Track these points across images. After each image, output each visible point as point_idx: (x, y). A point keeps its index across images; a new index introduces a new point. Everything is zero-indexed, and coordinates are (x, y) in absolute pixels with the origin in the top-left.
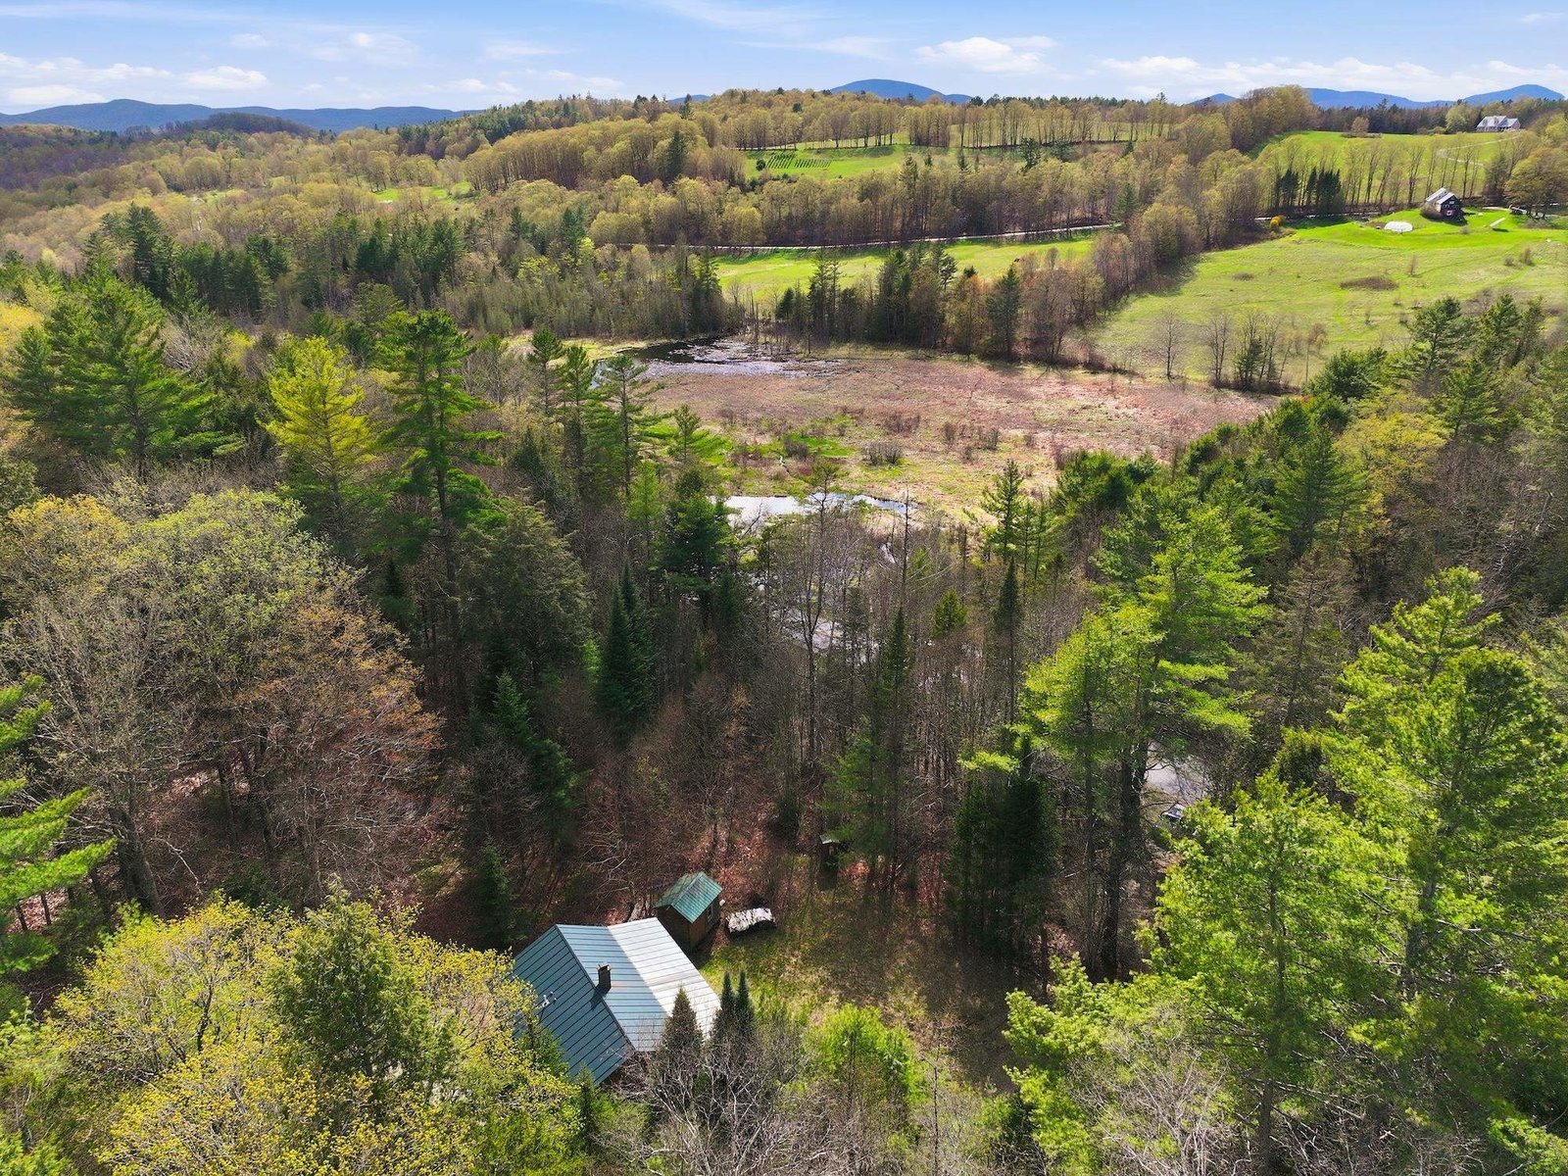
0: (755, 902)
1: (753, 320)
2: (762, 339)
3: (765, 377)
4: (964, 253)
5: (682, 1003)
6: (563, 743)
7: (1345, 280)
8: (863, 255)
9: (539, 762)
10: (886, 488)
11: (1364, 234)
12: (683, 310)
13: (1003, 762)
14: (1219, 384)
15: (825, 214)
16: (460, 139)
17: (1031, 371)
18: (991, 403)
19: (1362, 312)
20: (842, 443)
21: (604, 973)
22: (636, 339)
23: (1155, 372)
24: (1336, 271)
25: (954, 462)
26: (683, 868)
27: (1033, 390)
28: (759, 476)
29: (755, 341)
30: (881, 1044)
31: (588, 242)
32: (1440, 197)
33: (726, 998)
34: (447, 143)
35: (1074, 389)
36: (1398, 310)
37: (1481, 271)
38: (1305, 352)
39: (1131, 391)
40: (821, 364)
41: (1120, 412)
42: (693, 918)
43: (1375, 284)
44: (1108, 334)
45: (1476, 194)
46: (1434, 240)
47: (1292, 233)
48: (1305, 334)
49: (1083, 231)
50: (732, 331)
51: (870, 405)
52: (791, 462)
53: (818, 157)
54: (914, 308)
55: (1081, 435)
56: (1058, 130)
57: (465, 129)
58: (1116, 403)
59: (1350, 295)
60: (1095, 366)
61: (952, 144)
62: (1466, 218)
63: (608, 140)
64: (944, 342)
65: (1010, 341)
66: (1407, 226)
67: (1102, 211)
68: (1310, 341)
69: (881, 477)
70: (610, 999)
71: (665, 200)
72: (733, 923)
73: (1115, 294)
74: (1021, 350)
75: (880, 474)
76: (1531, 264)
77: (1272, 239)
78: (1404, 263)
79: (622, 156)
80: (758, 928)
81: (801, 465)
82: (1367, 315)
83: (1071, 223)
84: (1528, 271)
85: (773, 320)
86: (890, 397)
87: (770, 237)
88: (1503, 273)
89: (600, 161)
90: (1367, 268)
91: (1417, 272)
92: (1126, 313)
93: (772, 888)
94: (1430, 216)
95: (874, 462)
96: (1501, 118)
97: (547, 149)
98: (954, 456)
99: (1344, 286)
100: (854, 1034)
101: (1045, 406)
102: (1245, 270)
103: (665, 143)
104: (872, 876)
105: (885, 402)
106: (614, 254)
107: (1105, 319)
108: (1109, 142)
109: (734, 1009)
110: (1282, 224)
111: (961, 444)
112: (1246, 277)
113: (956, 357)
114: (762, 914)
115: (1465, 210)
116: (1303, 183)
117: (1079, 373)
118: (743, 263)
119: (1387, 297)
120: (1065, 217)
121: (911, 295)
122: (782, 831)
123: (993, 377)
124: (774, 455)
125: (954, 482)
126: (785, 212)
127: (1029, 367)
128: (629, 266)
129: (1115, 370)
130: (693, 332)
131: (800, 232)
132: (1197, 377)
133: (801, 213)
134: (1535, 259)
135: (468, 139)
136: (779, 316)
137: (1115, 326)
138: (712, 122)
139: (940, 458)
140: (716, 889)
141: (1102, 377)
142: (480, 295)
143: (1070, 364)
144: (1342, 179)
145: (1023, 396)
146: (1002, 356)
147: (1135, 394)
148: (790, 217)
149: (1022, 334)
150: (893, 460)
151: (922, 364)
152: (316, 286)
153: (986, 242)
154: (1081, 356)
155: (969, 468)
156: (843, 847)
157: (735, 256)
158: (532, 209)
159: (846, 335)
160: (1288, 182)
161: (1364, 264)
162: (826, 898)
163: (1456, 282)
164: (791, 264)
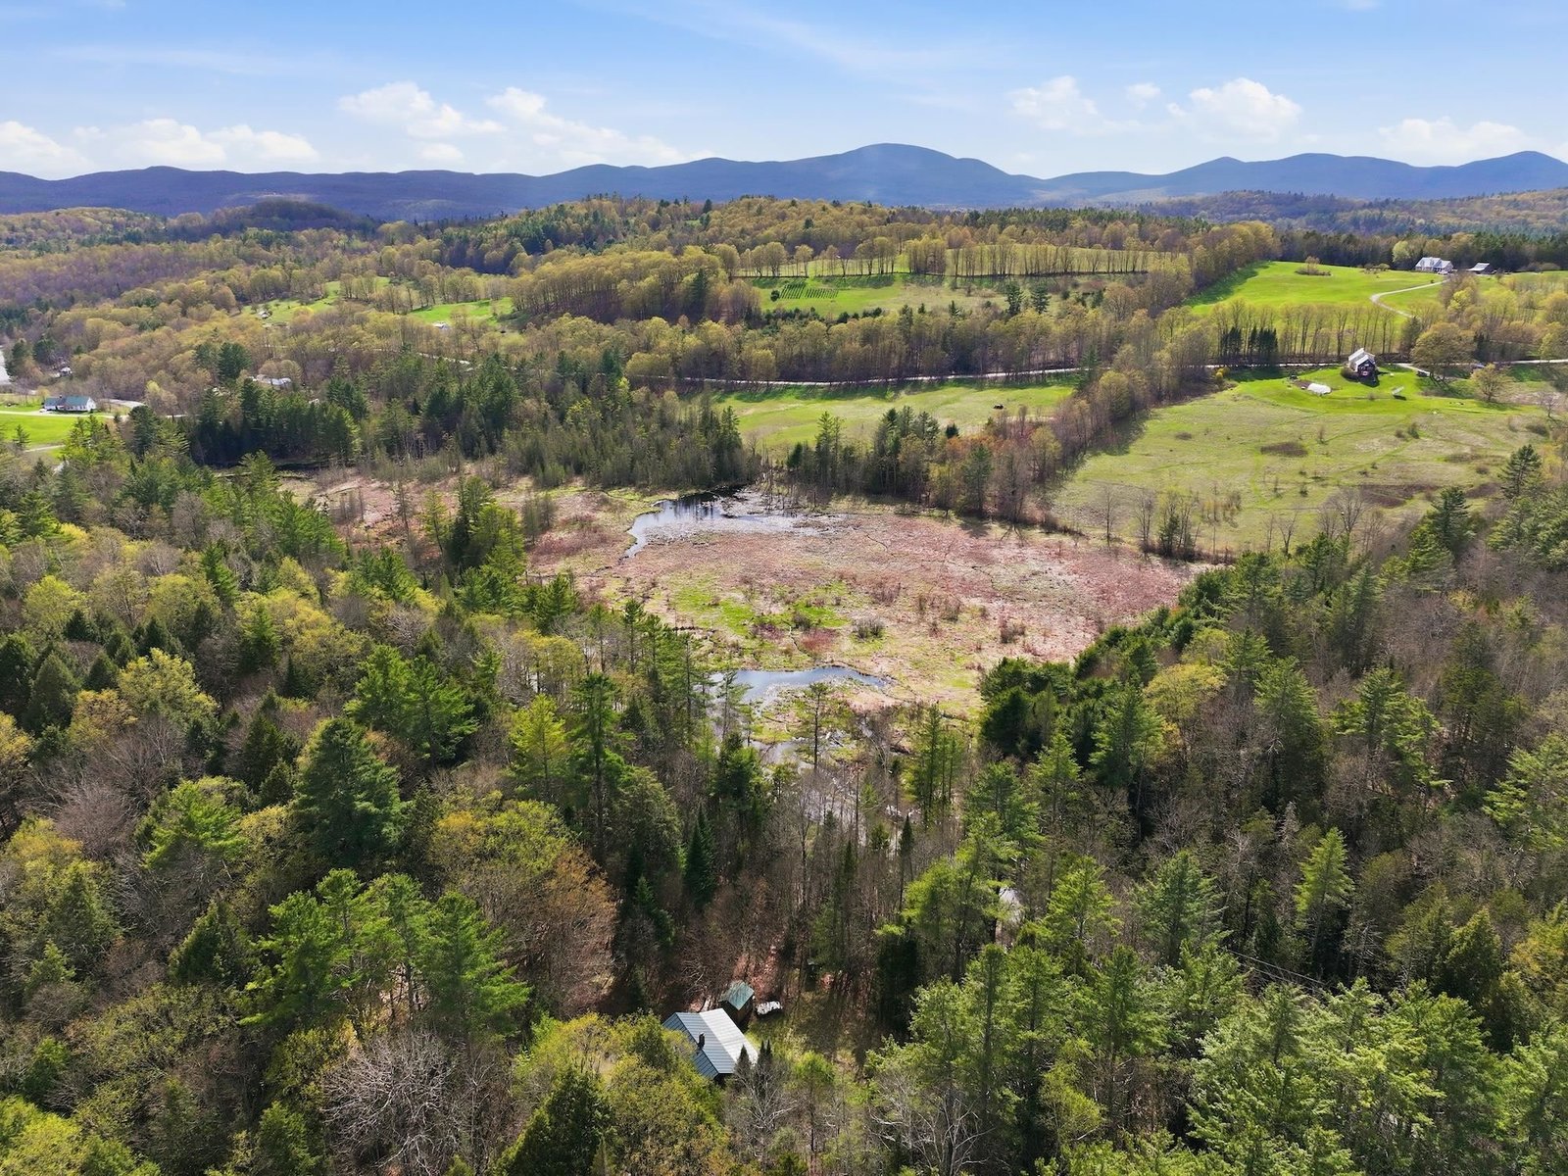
0: (771, 998)
1: (767, 468)
2: (775, 489)
3: (779, 537)
4: (951, 396)
5: (744, 1052)
6: (670, 911)
7: (1265, 444)
8: (863, 395)
9: (659, 922)
10: (869, 663)
11: (1291, 394)
12: (708, 462)
13: (895, 929)
14: (1147, 549)
15: (831, 353)
16: (498, 246)
17: (996, 530)
18: (960, 568)
19: (1273, 478)
20: (838, 612)
21: (702, 1038)
22: (669, 490)
23: (1097, 534)
24: (1260, 434)
25: (922, 634)
26: (731, 978)
27: (995, 553)
28: (773, 650)
29: (769, 491)
30: (824, 1068)
31: (624, 382)
32: (1359, 357)
33: (762, 1050)
34: (486, 250)
35: (1029, 552)
36: (1301, 479)
37: (1376, 441)
38: (1221, 518)
39: (1075, 555)
40: (824, 519)
41: (1061, 578)
42: (739, 1007)
43: (1291, 450)
44: (1064, 493)
45: (1394, 350)
46: (1343, 404)
47: (1233, 386)
48: (1223, 500)
49: (1057, 375)
50: (750, 481)
51: (861, 569)
52: (798, 633)
53: (826, 287)
54: (903, 469)
55: (1027, 605)
56: (1042, 263)
57: (502, 236)
58: (1060, 568)
59: (1268, 460)
60: (1050, 527)
61: (947, 273)
62: (1380, 378)
63: (637, 274)
64: (927, 497)
65: (981, 500)
66: (1324, 388)
67: (1074, 355)
68: (1227, 507)
69: (866, 650)
70: (705, 1049)
71: (692, 340)
72: (759, 1010)
73: (1072, 454)
74: (990, 508)
75: (867, 647)
76: (1417, 437)
77: (1216, 391)
78: (1315, 427)
79: (653, 291)
80: (774, 1013)
81: (806, 638)
82: (1276, 483)
83: (1046, 366)
84: (1413, 444)
85: (785, 467)
86: (879, 559)
87: (783, 373)
88: (1394, 444)
89: (632, 295)
90: (1285, 433)
91: (1326, 438)
92: (1081, 472)
93: (780, 990)
94: (1348, 376)
95: (862, 635)
96: (1436, 260)
97: (584, 279)
98: (924, 628)
99: (1264, 450)
100: (812, 1064)
101: (1003, 571)
102: (1186, 429)
103: (690, 278)
104: (833, 984)
105: (874, 565)
106: (647, 398)
107: (1062, 477)
108: (1089, 273)
109: (765, 1054)
110: (1226, 375)
111: (931, 616)
112: (1185, 437)
113: (936, 513)
114: (775, 1005)
115: (1380, 369)
116: (1246, 337)
117: (1036, 534)
118: (759, 400)
119: (1296, 463)
120: (1040, 358)
121: (900, 457)
122: (786, 955)
123: (964, 539)
124: (785, 626)
125: (919, 656)
126: (796, 350)
127: (995, 526)
128: (662, 412)
129: (1066, 531)
130: (718, 480)
131: (809, 369)
132: (1130, 541)
133: (811, 350)
134: (1421, 431)
135: (506, 247)
136: (790, 465)
137: (1069, 486)
138: (732, 254)
139: (913, 630)
140: (750, 992)
141: (1055, 538)
142: (536, 443)
143: (1029, 523)
144: (1278, 336)
145: (987, 561)
146: (974, 516)
147: (1077, 558)
148: (800, 356)
149: (992, 489)
150: (876, 632)
151: (908, 521)
152: (396, 432)
153: (970, 383)
154: (1038, 515)
155: (935, 642)
156: (820, 965)
157: (751, 394)
158: (574, 348)
159: (846, 488)
160: (1232, 337)
161: (1284, 427)
162: (808, 996)
163: (1352, 451)
164: (800, 404)
